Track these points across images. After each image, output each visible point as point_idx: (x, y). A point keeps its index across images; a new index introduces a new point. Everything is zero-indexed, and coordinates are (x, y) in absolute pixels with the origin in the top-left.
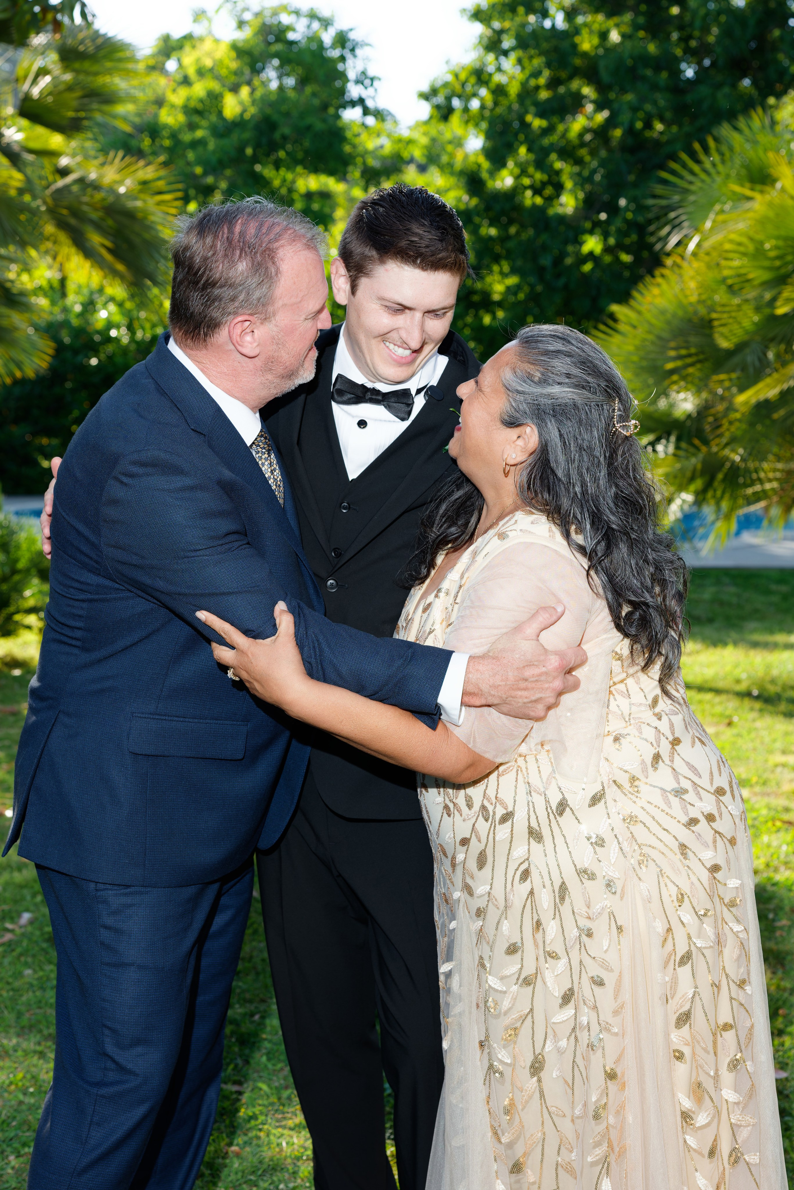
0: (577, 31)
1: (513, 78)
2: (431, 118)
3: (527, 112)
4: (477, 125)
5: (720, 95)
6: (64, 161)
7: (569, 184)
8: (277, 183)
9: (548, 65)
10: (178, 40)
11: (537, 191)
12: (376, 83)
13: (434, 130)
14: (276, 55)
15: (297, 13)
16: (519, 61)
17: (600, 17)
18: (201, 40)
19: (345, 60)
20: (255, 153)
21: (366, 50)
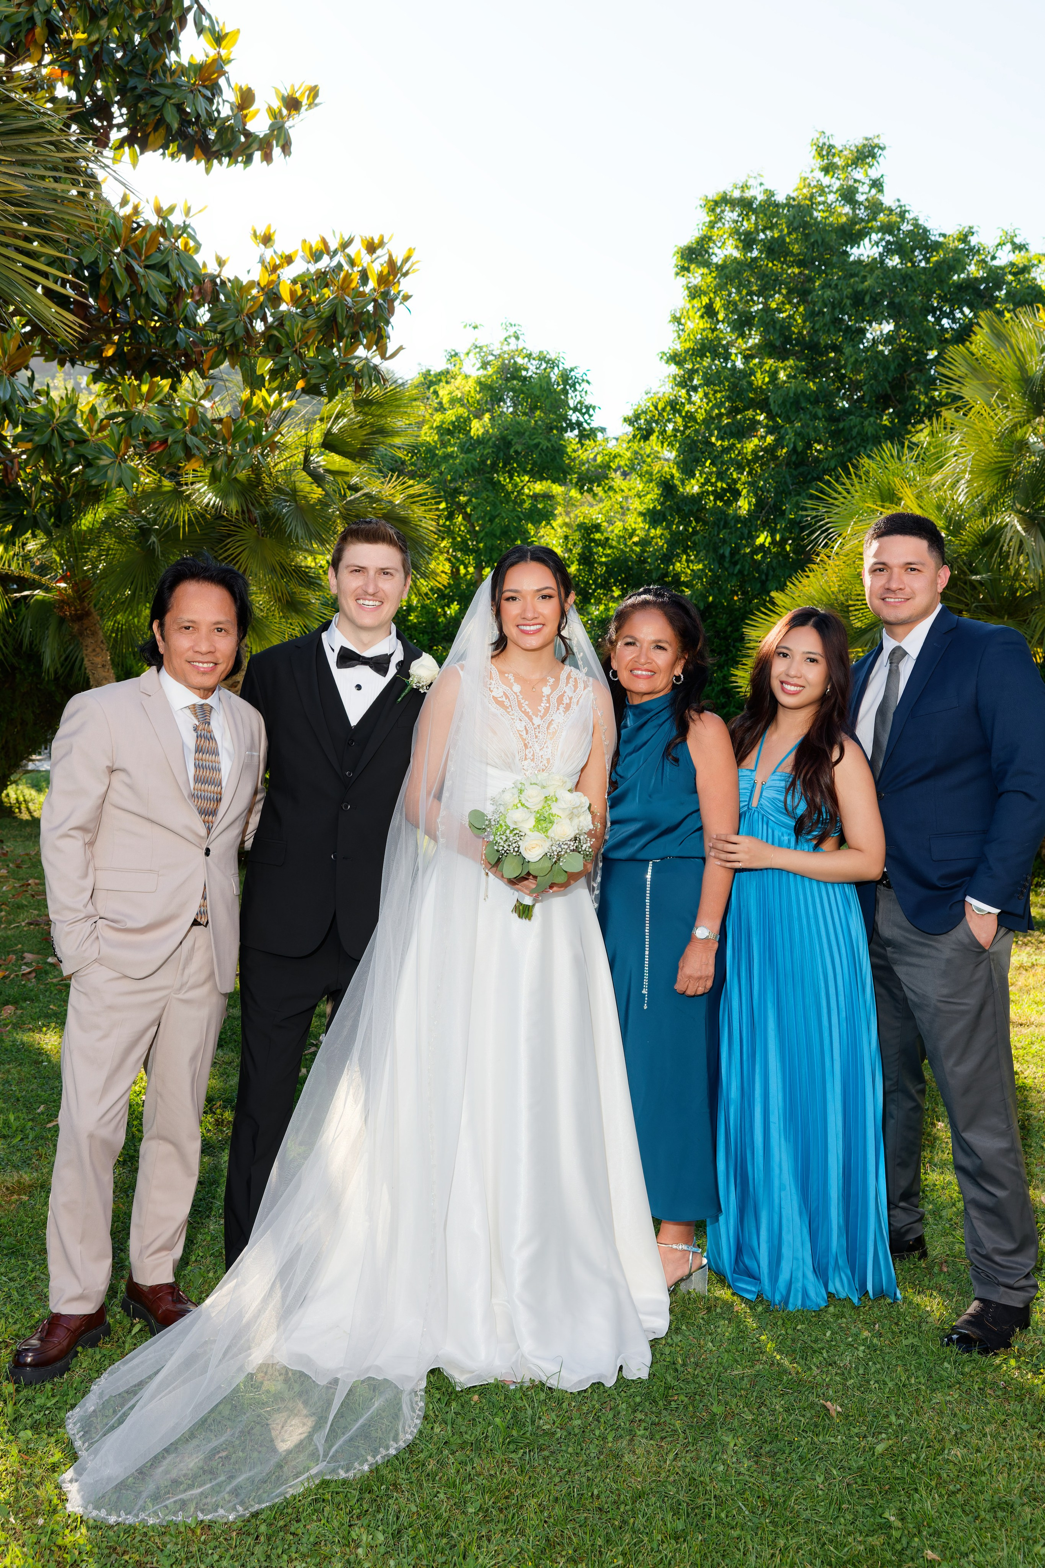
0: (753, 373)
1: (700, 407)
2: (634, 436)
3: (711, 435)
4: (671, 444)
5: (866, 423)
6: (355, 480)
7: (745, 491)
8: (510, 487)
9: (729, 398)
10: (436, 375)
11: (718, 496)
12: (591, 412)
13: (635, 446)
14: (513, 390)
15: (529, 356)
16: (706, 395)
17: (771, 361)
18: (454, 377)
19: (567, 393)
20: (494, 465)
21: (584, 385)
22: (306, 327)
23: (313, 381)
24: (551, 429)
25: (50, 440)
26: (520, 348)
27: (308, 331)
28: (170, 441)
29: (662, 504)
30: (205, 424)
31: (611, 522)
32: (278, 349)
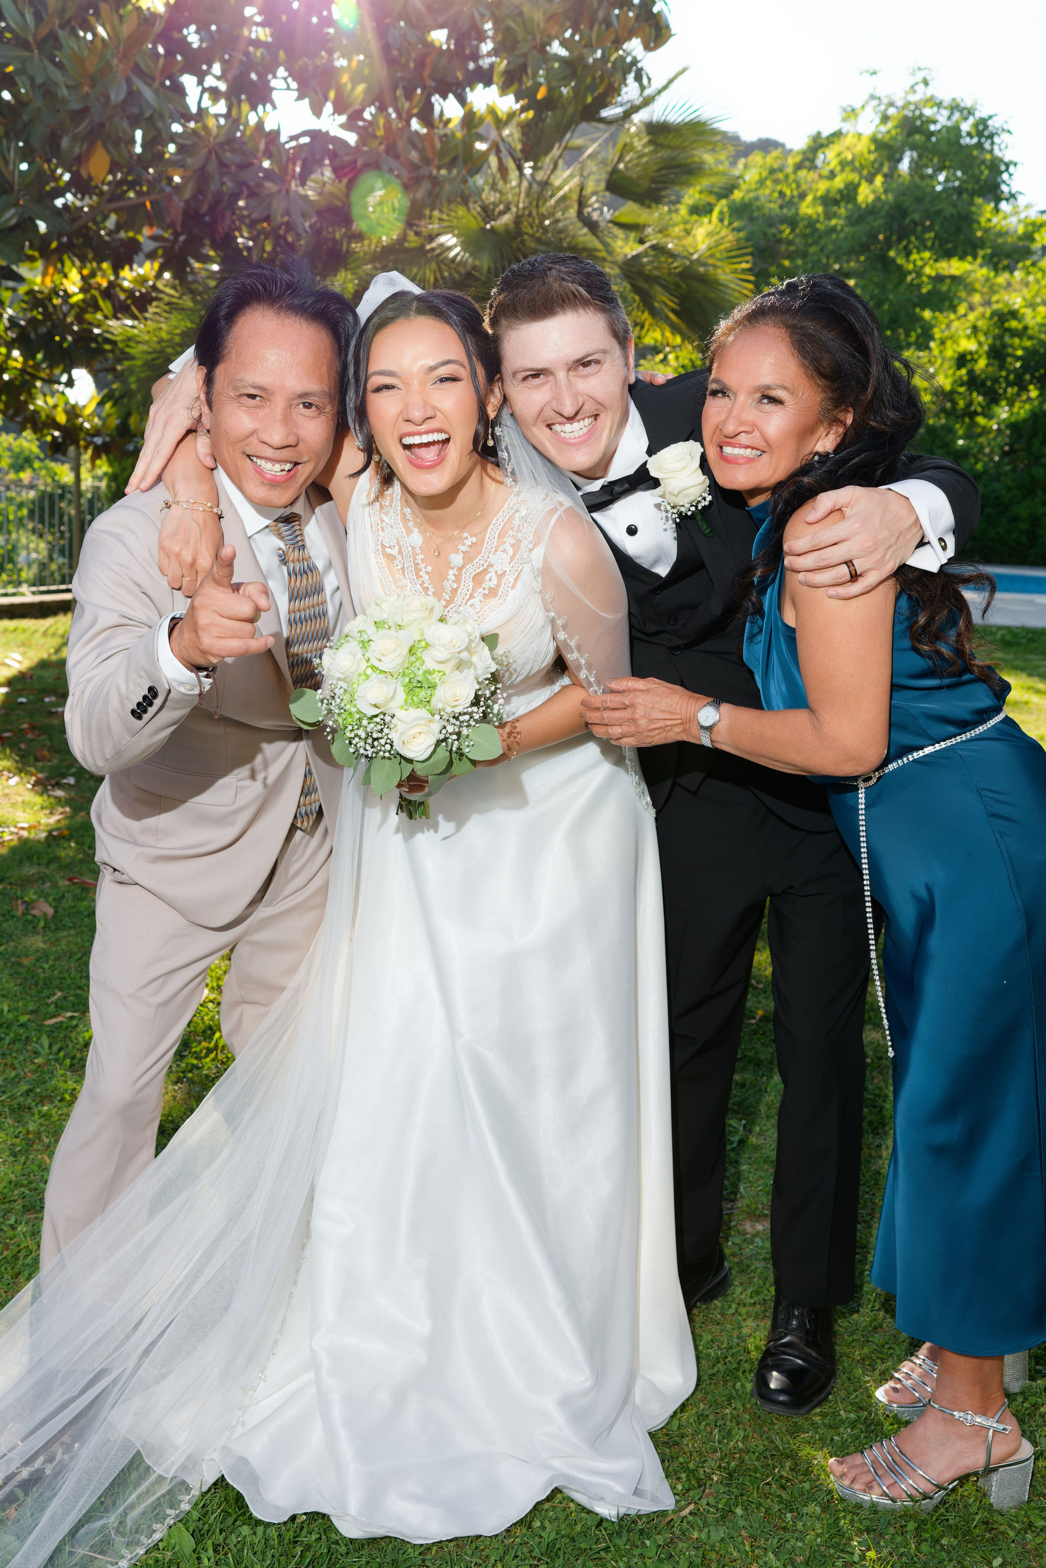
6: (646, 232)
8: (906, 266)
10: (828, 138)
12: (1012, 169)
14: (914, 145)
15: (939, 105)
18: (846, 135)
19: (984, 148)
20: (887, 239)
21: (1005, 136)
26: (929, 95)
31: (1033, 308)
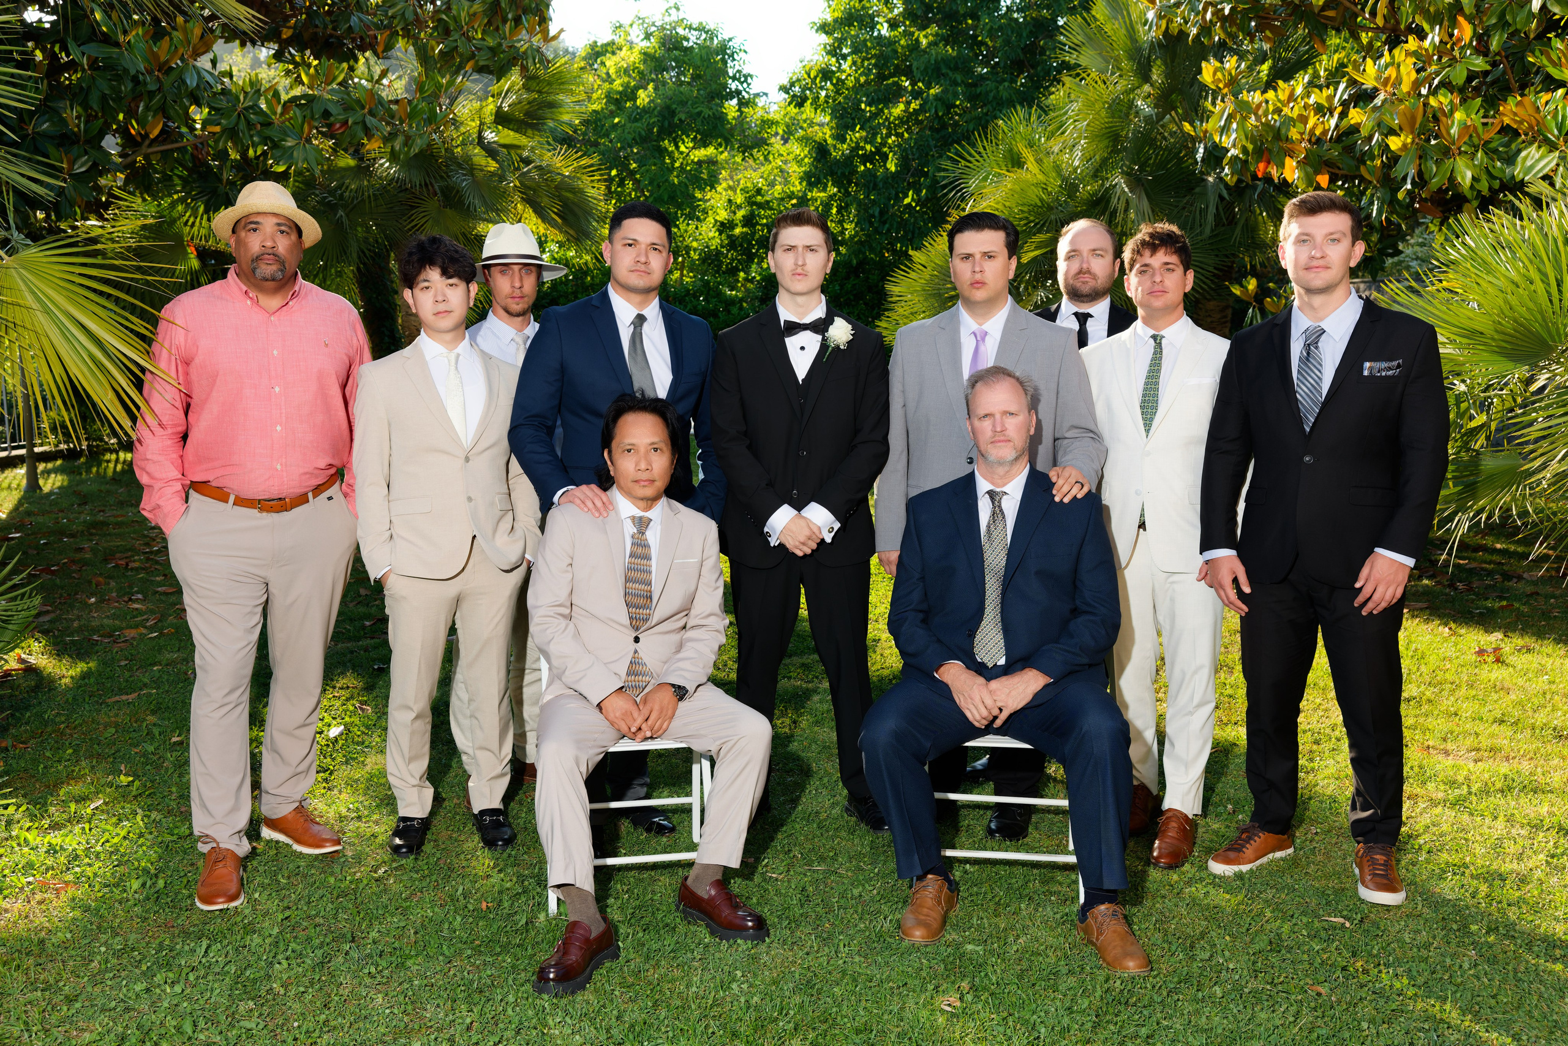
0: (897, 40)
1: (850, 75)
2: (789, 104)
3: (860, 101)
4: (823, 110)
5: (1001, 88)
6: (525, 154)
7: (892, 154)
8: (676, 154)
9: (875, 65)
10: (602, 47)
11: (867, 158)
12: (749, 80)
13: (791, 112)
14: (675, 60)
16: (854, 63)
18: (619, 48)
19: (726, 63)
20: (660, 132)
22: (472, 11)
23: (481, 63)
24: (713, 98)
25: (237, 124)
27: (475, 14)
28: (350, 123)
29: (816, 168)
30: (382, 105)
31: (772, 184)
32: (447, 32)
